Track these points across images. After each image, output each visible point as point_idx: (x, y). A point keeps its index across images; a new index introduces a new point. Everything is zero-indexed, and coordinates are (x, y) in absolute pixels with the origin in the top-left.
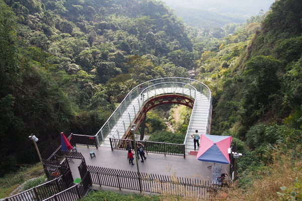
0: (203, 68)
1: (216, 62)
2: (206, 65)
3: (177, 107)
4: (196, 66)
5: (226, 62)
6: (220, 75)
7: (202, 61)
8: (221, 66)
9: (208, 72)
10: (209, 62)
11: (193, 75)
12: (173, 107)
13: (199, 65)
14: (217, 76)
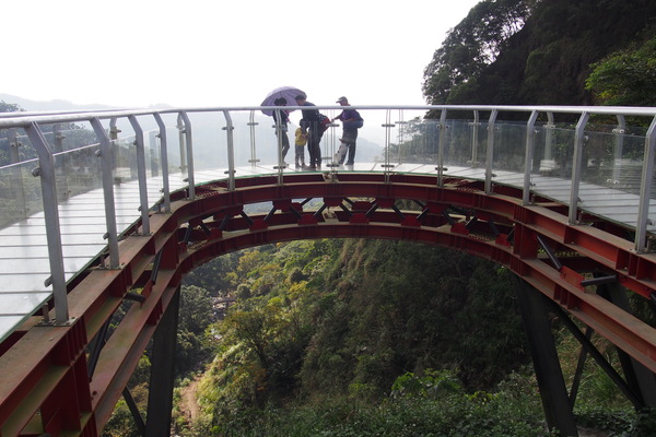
0: (244, 287)
1: (274, 273)
2: (251, 280)
3: (188, 385)
4: (226, 287)
5: (299, 269)
6: (290, 297)
7: (239, 274)
8: (288, 280)
9: (258, 296)
10: (257, 275)
11: (221, 306)
12: (178, 385)
13: (234, 282)
14: (282, 301)
